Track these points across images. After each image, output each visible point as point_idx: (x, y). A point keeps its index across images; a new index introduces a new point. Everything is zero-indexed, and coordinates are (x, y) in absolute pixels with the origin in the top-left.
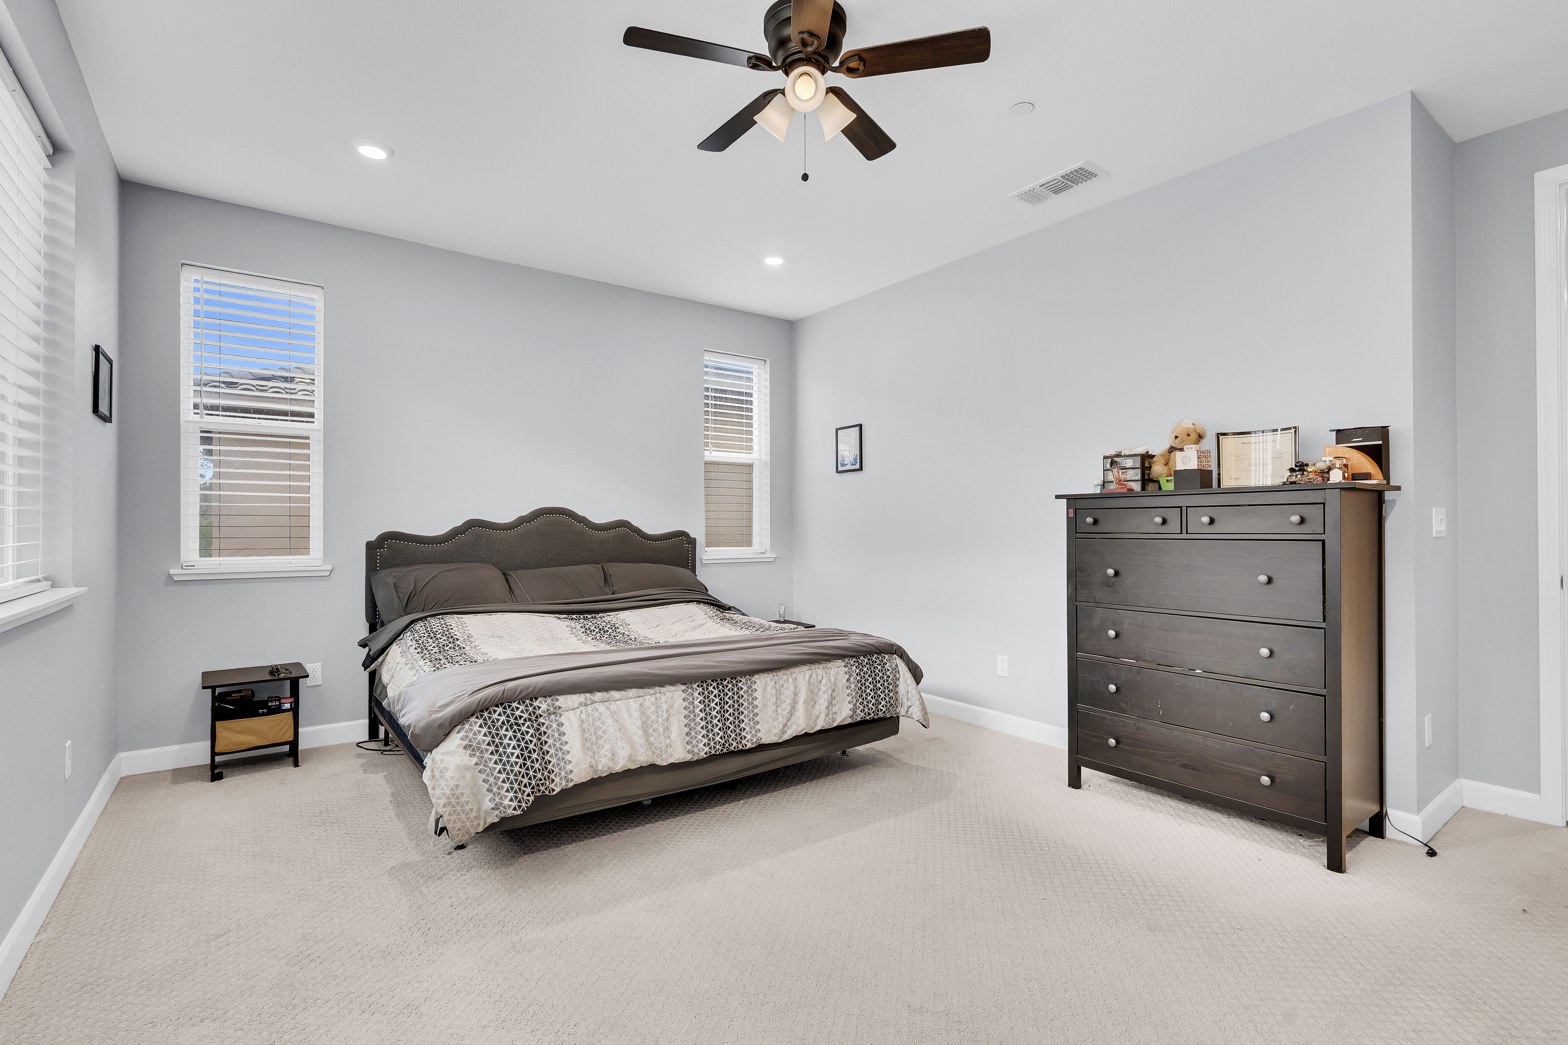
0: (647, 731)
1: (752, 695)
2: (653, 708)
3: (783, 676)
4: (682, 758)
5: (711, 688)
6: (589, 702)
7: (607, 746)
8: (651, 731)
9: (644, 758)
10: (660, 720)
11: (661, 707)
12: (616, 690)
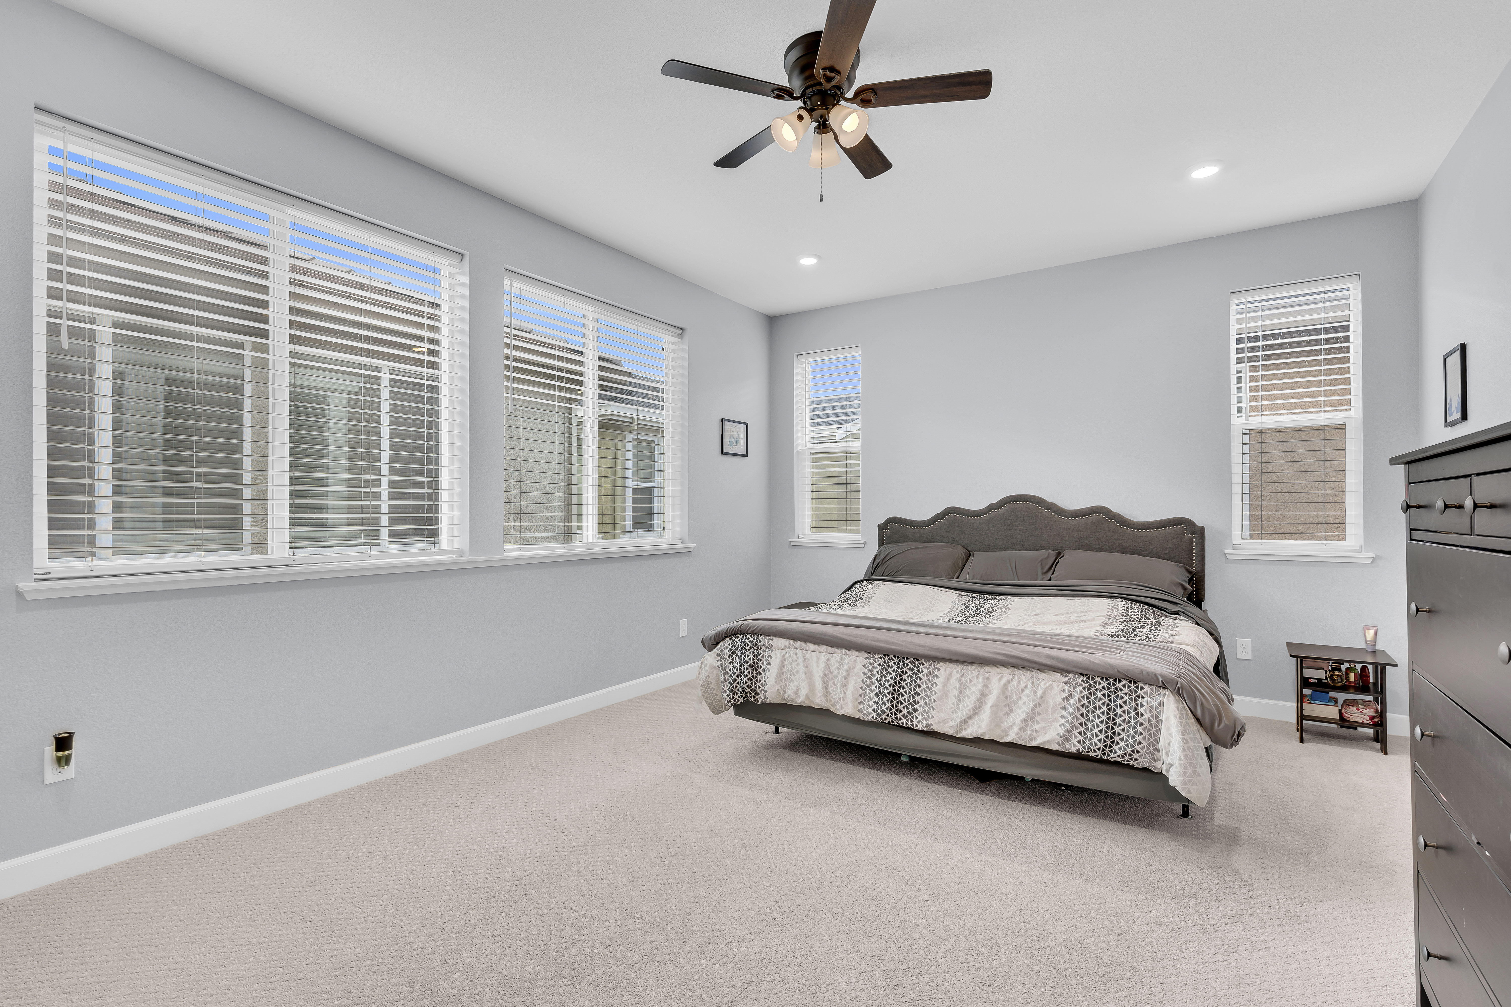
0: (827, 682)
1: (932, 680)
2: (837, 665)
3: (972, 671)
4: (851, 713)
5: (892, 663)
6: (792, 647)
7: (796, 683)
8: (831, 683)
9: (819, 701)
10: (840, 676)
11: (844, 666)
12: (813, 643)
